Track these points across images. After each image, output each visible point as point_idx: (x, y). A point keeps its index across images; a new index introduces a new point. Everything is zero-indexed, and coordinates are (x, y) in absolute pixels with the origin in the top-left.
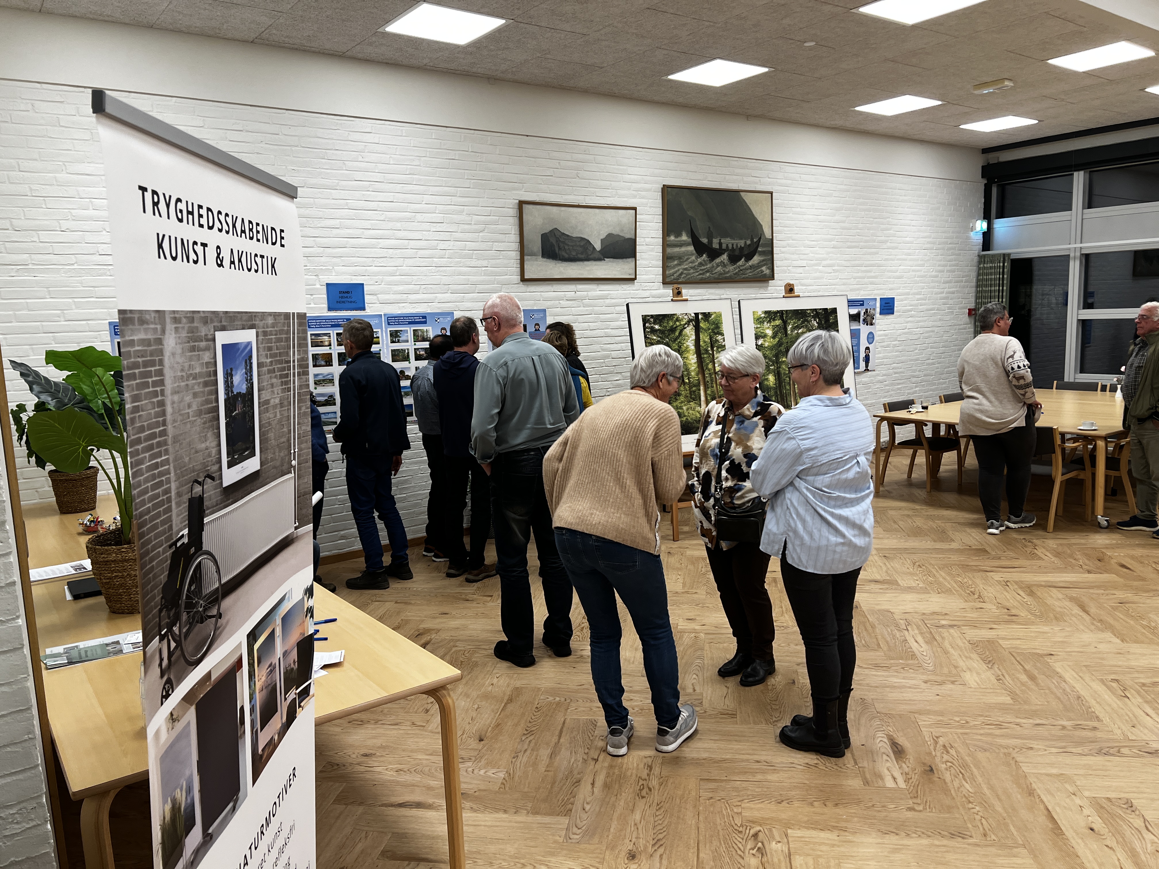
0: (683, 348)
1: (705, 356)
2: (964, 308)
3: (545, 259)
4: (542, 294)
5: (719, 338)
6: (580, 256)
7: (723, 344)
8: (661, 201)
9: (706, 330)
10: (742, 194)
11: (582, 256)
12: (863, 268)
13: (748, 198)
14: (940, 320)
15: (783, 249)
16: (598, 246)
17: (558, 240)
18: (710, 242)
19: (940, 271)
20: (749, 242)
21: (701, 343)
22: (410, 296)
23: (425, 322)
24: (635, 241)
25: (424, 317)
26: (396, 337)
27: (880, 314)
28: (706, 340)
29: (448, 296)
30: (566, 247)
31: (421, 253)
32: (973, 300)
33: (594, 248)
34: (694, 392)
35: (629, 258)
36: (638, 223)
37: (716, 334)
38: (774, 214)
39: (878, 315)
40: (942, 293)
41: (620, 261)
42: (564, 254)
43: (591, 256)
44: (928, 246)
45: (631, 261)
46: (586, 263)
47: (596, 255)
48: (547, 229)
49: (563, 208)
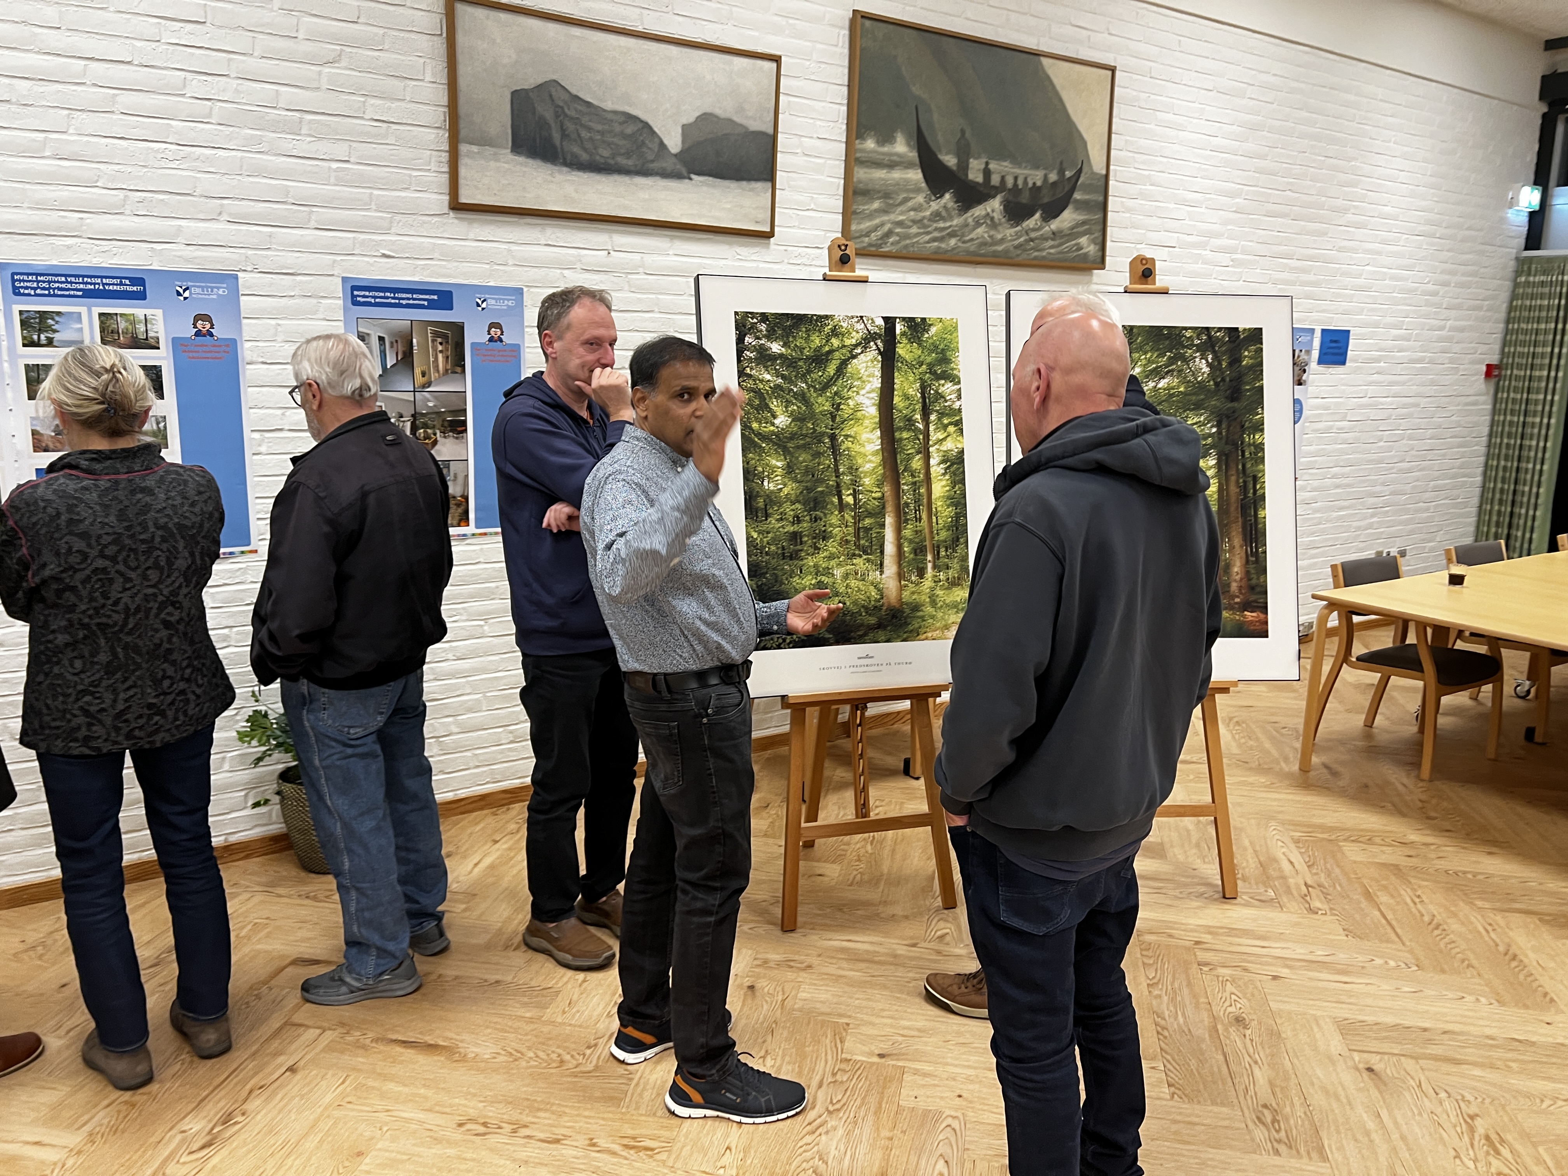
0: (846, 411)
1: (905, 435)
2: (1480, 362)
3: (521, 159)
4: (514, 248)
5: (947, 388)
6: (622, 161)
7: (956, 406)
8: (846, 51)
9: (911, 367)
10: (1045, 61)
11: (629, 163)
12: (1294, 263)
13: (1056, 72)
14: (1433, 383)
15: (1130, 203)
16: (674, 142)
17: (559, 113)
18: (964, 166)
19: (1445, 284)
20: (1053, 177)
21: (896, 400)
22: (89, 219)
23: (141, 296)
24: (774, 139)
25: (135, 281)
26: (40, 331)
27: (1320, 362)
28: (911, 392)
29: (219, 229)
30: (584, 134)
31: (127, 100)
32: (1497, 347)
33: (662, 145)
34: (867, 530)
35: (757, 180)
36: (782, 97)
37: (938, 377)
38: (1114, 120)
39: (1313, 366)
40: (1442, 328)
41: (733, 184)
42: (576, 149)
43: (655, 166)
44: (1427, 228)
45: (762, 187)
46: (640, 180)
47: (669, 164)
48: (530, 79)
49: (577, 31)
